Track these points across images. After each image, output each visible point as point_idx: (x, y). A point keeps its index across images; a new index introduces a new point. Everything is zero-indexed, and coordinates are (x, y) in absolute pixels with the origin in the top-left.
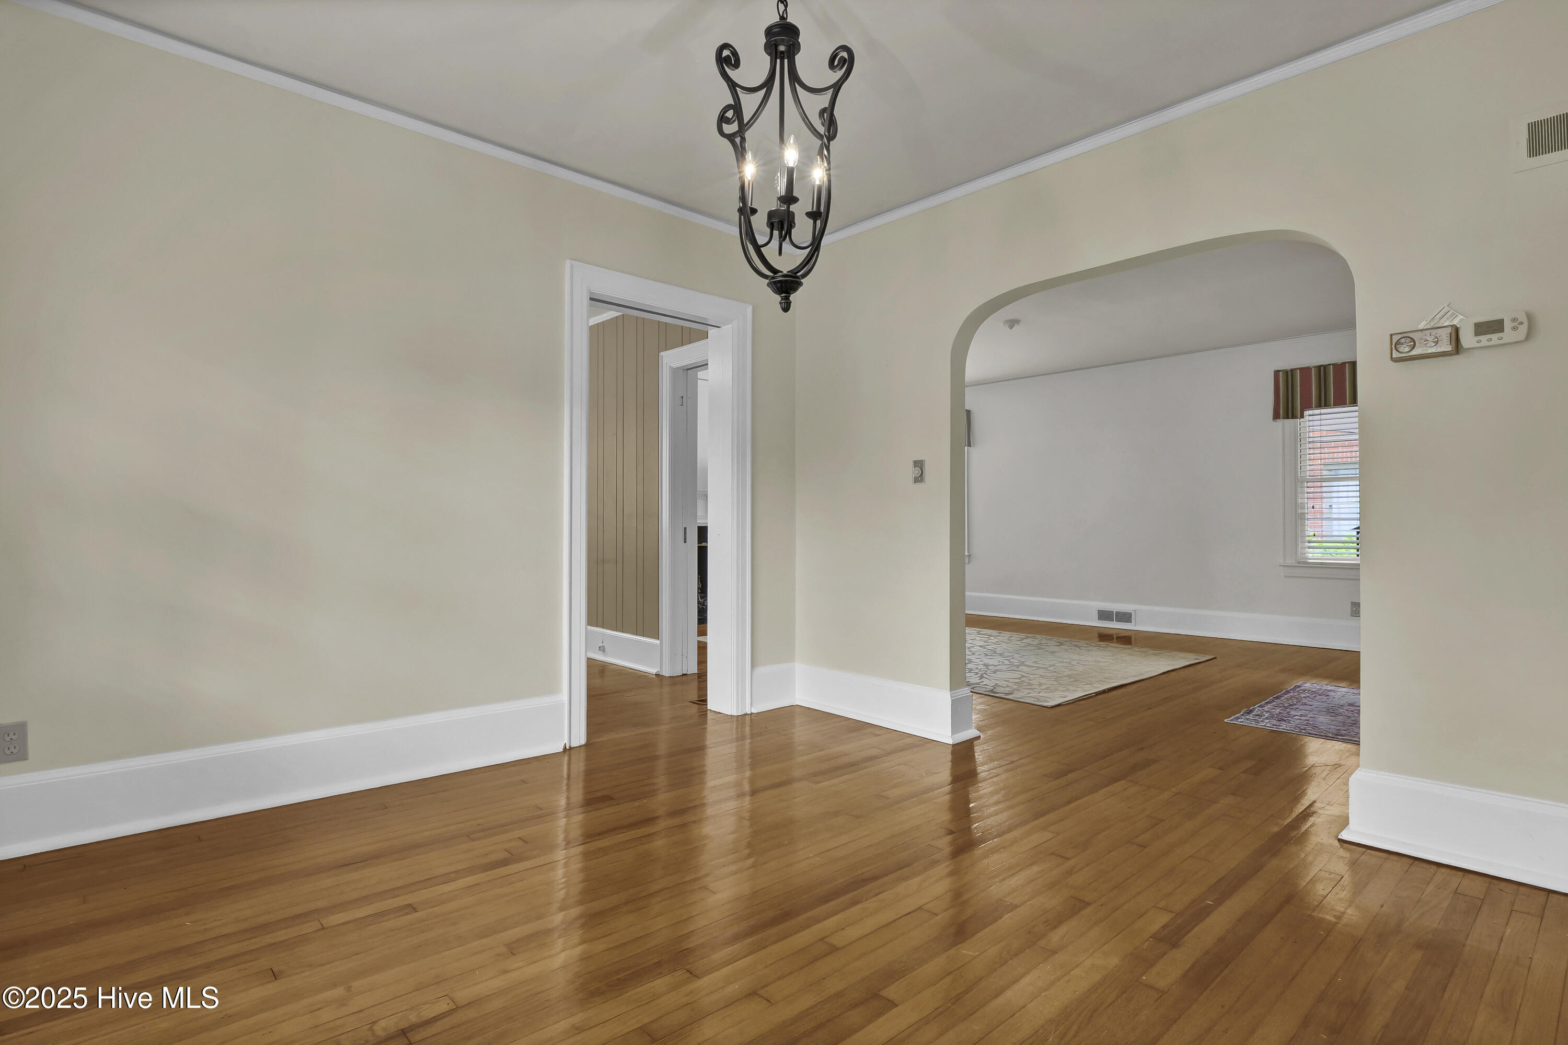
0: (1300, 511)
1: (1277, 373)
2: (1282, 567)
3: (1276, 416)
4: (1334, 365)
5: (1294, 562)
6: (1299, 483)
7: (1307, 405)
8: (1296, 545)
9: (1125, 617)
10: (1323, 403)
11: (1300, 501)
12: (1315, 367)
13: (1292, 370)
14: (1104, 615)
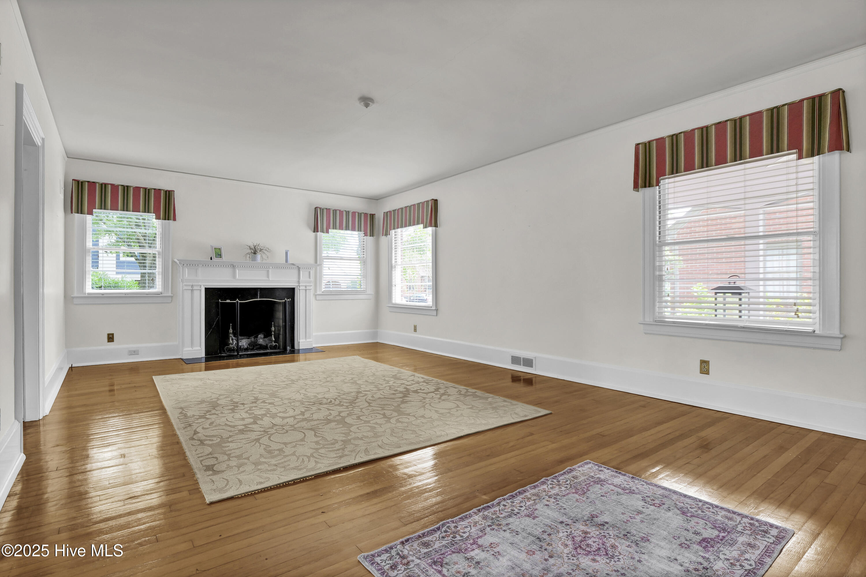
0: (657, 273)
1: (637, 145)
2: (642, 325)
3: (636, 187)
4: (684, 132)
5: (652, 320)
6: (657, 247)
7: (661, 173)
8: (654, 305)
9: (528, 363)
10: (675, 171)
11: (657, 264)
12: (669, 136)
13: (649, 142)
14: (515, 360)
